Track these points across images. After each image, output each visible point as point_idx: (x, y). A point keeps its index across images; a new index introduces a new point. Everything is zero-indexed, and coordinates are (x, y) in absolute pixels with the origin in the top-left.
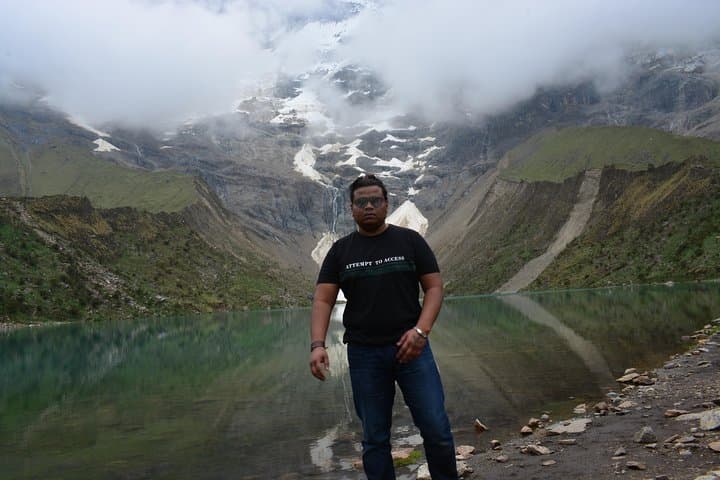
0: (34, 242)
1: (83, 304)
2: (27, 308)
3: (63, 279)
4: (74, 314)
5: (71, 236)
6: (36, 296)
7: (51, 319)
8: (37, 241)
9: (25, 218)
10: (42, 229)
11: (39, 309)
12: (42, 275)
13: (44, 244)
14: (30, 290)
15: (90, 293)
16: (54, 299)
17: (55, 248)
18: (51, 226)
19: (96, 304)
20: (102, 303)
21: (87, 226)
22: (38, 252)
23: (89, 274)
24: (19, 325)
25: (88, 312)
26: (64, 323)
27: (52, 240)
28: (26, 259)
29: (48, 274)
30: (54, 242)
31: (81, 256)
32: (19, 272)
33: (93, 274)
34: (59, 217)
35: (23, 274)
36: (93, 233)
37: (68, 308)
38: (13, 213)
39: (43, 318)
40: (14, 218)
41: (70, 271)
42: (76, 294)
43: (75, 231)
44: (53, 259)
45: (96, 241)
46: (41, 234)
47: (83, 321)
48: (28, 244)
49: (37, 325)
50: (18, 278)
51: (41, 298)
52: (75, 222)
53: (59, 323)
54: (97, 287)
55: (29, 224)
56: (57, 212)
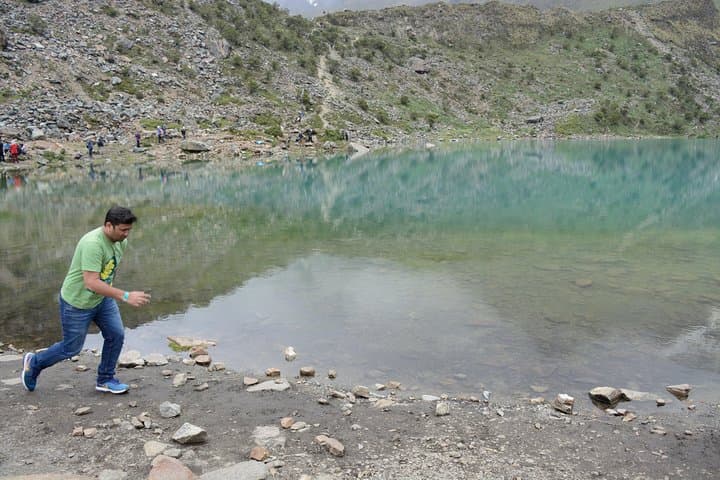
0: (646, 52)
1: (688, 118)
2: (629, 120)
3: (672, 91)
4: (677, 128)
5: (688, 44)
6: (642, 108)
7: (652, 132)
8: (650, 51)
9: (641, 28)
10: (656, 38)
11: (642, 122)
12: (649, 86)
13: (656, 54)
14: (636, 102)
15: (699, 107)
16: (658, 112)
17: (668, 58)
18: (666, 35)
19: (703, 120)
20: (711, 118)
21: (707, 31)
22: (649, 63)
23: (701, 87)
24: (618, 137)
25: (693, 127)
26: (664, 137)
27: (665, 50)
28: (636, 71)
29: (655, 85)
30: (668, 52)
31: (695, 66)
32: (628, 84)
33: (706, 86)
34: (674, 24)
35: (632, 86)
36: (713, 39)
37: (672, 122)
38: (628, 23)
39: (644, 131)
40: (629, 28)
41: (681, 83)
42: (682, 108)
43: (693, 39)
44: (664, 70)
45: (715, 48)
46: (654, 43)
47: (686, 137)
48: (640, 55)
49: (636, 138)
50: (626, 89)
51: (644, 111)
52: (694, 27)
53: (659, 137)
54: (709, 100)
55: (644, 33)
56: (674, 18)
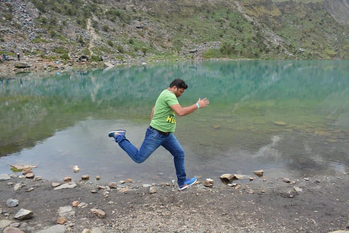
0: (243, 21)
1: (261, 51)
2: (236, 51)
3: (254, 39)
4: (256, 55)
5: (260, 17)
6: (241, 46)
7: (246, 57)
8: (244, 20)
9: (240, 9)
10: (247, 14)
11: (241, 52)
12: (244, 36)
13: (247, 21)
14: (238, 43)
15: (266, 46)
16: (248, 48)
17: (252, 23)
18: (251, 12)
19: (267, 51)
20: (271, 51)
21: (269, 12)
22: (244, 25)
23: (266, 36)
24: (231, 59)
25: (263, 55)
26: (251, 59)
27: (251, 20)
28: (238, 29)
29: (247, 35)
30: (252, 20)
31: (264, 27)
32: (235, 35)
33: (268, 36)
34: (255, 8)
35: (236, 36)
36: (271, 15)
37: (254, 53)
38: (234, 7)
39: (242, 56)
40: (235, 9)
41: (258, 35)
42: (259, 46)
43: (262, 15)
44: (250, 29)
45: (272, 19)
46: (246, 16)
47: (260, 59)
48: (240, 21)
49: (239, 59)
50: (234, 37)
51: (242, 48)
52: (263, 10)
53: (249, 59)
54: (269, 43)
55: (241, 12)
56: (254, 5)
